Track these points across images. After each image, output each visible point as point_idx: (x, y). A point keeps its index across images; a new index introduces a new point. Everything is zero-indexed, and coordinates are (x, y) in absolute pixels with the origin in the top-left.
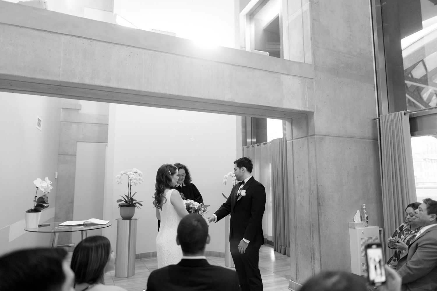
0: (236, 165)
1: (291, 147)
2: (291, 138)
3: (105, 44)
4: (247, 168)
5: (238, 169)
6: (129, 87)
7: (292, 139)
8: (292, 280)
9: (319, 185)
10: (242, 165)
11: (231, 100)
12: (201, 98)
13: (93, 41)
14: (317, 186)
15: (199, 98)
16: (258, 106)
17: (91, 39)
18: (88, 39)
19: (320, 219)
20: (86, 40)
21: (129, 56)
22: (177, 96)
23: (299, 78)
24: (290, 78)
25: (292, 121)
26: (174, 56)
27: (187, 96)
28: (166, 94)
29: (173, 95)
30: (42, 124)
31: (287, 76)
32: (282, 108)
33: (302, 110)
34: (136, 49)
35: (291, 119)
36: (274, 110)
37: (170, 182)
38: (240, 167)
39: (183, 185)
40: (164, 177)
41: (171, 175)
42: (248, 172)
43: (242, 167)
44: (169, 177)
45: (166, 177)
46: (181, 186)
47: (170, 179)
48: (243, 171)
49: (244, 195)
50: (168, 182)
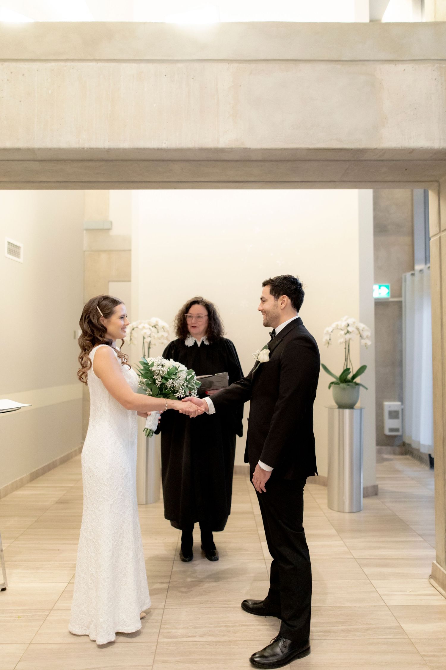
0: (268, 288)
1: (438, 253)
2: (437, 228)
4: (292, 301)
5: (271, 299)
7: (440, 231)
8: (439, 564)
10: (282, 292)
11: (235, 144)
12: (161, 150)
15: (158, 149)
16: (309, 150)
21: (8, 80)
22: (109, 151)
23: (434, 66)
24: (404, 70)
25: (439, 186)
26: (100, 64)
27: (129, 148)
28: (83, 148)
29: (99, 149)
30: (22, 251)
31: (396, 65)
32: (380, 149)
33: (441, 148)
34: (21, 65)
35: (437, 181)
36: (366, 160)
37: (100, 333)
38: (276, 295)
39: (204, 341)
40: (87, 321)
41: (104, 318)
42: (292, 306)
43: (281, 297)
44: (96, 322)
45: (90, 323)
46: (199, 344)
47: (101, 327)
48: (283, 304)
49: (265, 362)
50: (96, 332)
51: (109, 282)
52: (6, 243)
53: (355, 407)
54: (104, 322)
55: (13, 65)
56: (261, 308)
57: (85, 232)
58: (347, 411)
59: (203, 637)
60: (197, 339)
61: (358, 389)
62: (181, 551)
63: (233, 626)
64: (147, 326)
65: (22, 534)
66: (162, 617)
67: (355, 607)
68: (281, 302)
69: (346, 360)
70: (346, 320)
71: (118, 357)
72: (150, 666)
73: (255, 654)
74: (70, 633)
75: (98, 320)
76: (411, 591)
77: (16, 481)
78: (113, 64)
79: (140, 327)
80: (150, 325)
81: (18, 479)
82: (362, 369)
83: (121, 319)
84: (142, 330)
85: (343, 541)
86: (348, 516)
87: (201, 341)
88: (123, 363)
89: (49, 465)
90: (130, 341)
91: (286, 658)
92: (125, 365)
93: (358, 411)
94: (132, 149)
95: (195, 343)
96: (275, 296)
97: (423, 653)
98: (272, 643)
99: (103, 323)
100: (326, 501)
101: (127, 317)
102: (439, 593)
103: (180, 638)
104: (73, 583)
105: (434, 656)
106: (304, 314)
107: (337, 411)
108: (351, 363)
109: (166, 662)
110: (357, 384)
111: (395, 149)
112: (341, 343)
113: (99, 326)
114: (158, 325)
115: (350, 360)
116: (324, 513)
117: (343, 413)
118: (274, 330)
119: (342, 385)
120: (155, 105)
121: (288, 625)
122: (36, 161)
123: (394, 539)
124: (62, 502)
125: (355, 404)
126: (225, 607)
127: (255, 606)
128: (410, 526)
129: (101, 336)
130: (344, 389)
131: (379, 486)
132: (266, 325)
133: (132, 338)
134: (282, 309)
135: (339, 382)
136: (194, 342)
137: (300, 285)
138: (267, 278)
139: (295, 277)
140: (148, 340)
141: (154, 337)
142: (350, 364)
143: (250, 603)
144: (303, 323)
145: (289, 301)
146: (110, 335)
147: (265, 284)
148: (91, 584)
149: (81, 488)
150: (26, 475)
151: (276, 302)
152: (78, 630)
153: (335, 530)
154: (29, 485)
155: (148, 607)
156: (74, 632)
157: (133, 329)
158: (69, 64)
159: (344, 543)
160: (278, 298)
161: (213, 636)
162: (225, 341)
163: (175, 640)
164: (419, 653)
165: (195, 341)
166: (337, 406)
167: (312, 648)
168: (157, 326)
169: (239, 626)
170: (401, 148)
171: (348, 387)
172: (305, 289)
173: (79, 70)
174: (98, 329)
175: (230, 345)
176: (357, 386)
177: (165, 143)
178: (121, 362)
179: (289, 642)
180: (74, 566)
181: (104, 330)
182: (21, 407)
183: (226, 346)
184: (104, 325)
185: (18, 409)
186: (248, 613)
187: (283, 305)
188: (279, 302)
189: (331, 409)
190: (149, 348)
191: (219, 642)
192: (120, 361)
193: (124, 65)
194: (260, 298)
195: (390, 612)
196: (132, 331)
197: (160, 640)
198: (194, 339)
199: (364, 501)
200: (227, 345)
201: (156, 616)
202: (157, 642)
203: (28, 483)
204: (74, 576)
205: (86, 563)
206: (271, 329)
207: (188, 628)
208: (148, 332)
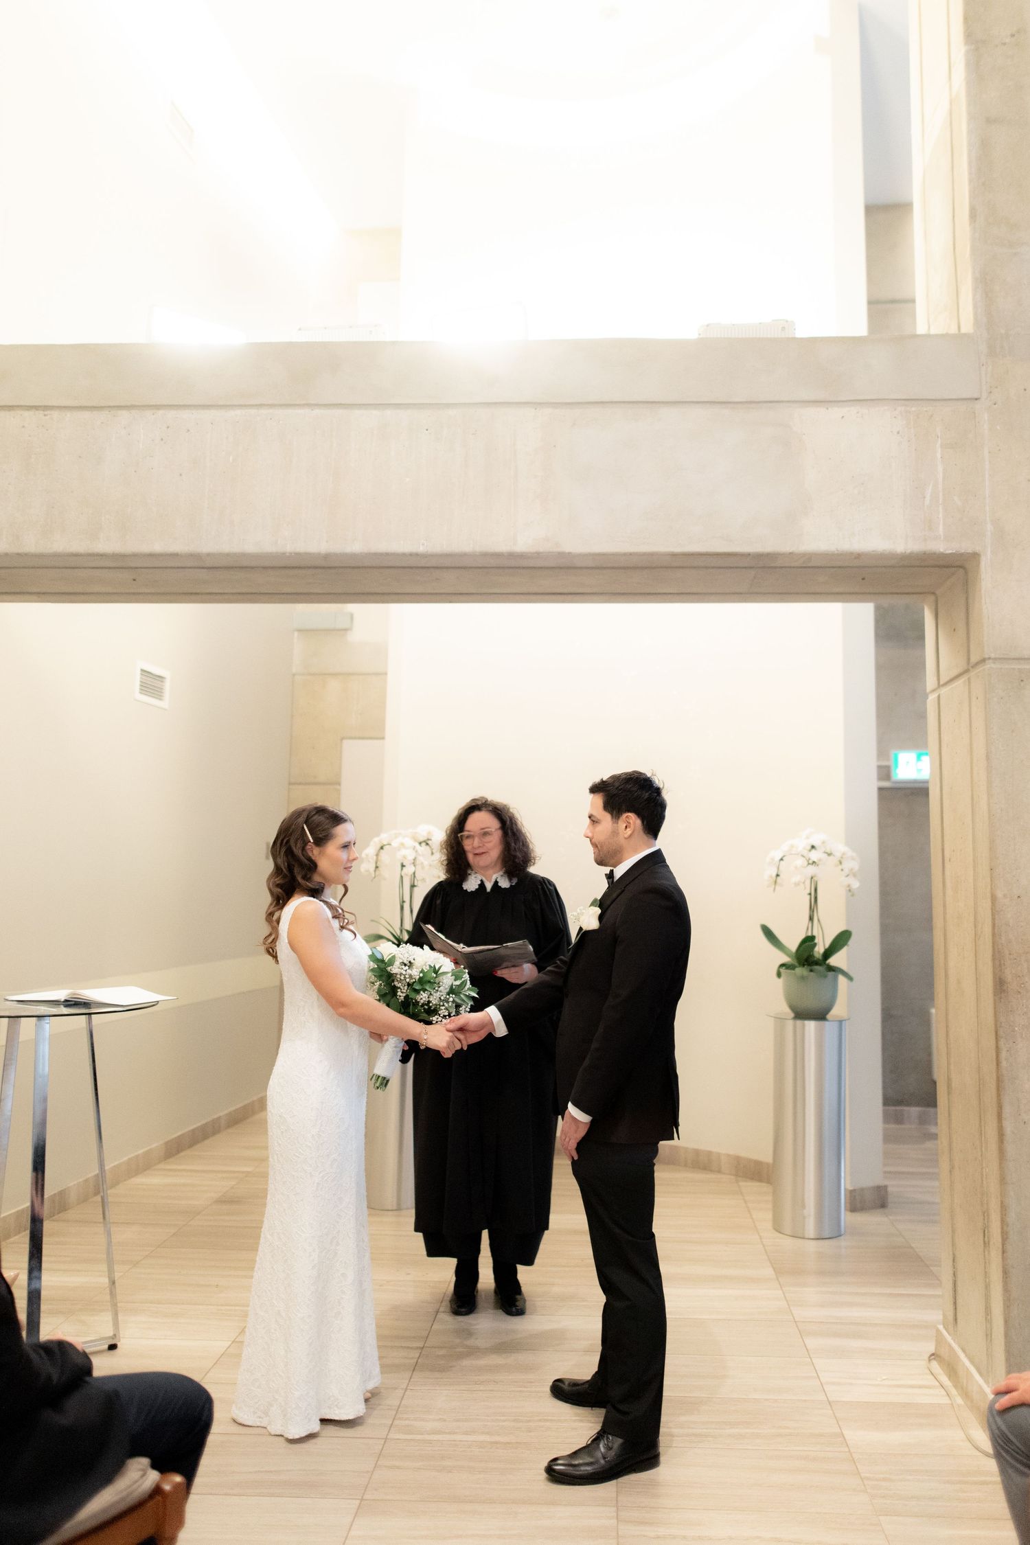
0: (599, 800)
1: (936, 725)
2: (936, 678)
3: (86, 415)
4: (643, 822)
5: (606, 818)
6: (158, 547)
8: (945, 1329)
9: (999, 894)
11: (542, 548)
12: (417, 555)
13: (53, 412)
14: (994, 899)
15: (411, 555)
16: (674, 555)
17: (46, 408)
18: (36, 408)
19: (1004, 1054)
20: (31, 413)
21: (162, 439)
22: (327, 556)
23: (895, 410)
24: (843, 417)
25: (936, 602)
26: (317, 412)
27: (361, 553)
28: (284, 554)
29: (310, 554)
30: (167, 686)
31: (827, 409)
32: (800, 554)
33: (908, 551)
34: (185, 414)
35: (933, 593)
36: (781, 567)
37: (303, 873)
38: (614, 812)
39: (498, 880)
40: (283, 850)
41: (314, 846)
42: (644, 832)
43: (625, 815)
44: (300, 851)
45: (289, 852)
46: (489, 886)
47: (306, 861)
48: (628, 829)
49: (590, 929)
50: (296, 870)
51: (342, 739)
52: (139, 672)
53: (828, 1017)
54: (314, 852)
55: (171, 414)
56: (590, 835)
57: (296, 634)
58: (811, 1025)
59: (470, 1435)
60: (486, 878)
61: (835, 980)
62: (453, 1296)
63: (529, 1421)
64: (410, 842)
65: (147, 1256)
66: (401, 1402)
67: (766, 1400)
68: (625, 825)
69: (811, 919)
70: (807, 838)
71: (333, 918)
72: (368, 1472)
73: (556, 1459)
74: (235, 1421)
75: (303, 849)
76: (884, 1379)
77: (137, 1156)
78: (338, 412)
79: (395, 844)
80: (415, 840)
81: (140, 1152)
82: (842, 940)
83: (342, 849)
84: (399, 850)
85: (782, 1290)
86: (812, 1246)
87: (493, 880)
88: (342, 928)
89: (203, 1128)
90: (375, 871)
91: (611, 1468)
92: (344, 931)
93: (836, 1025)
94: (366, 554)
95: (482, 885)
96: (612, 814)
97: (867, 1475)
98: (589, 1442)
99: (310, 854)
100: (769, 1216)
101: (354, 844)
102: (938, 1384)
103: (428, 1434)
104: (242, 1342)
105: (884, 1480)
106: (666, 841)
107: (790, 1024)
108: (821, 925)
109: (398, 1468)
110: (831, 969)
111: (827, 554)
112: (797, 884)
113: (302, 858)
114: (430, 840)
115: (819, 920)
116: (761, 1238)
117: (804, 1025)
118: (612, 871)
119: (800, 971)
120: (408, 479)
121: (618, 1411)
122: (203, 568)
123: (889, 1291)
124: (227, 1200)
125: (828, 1010)
126: (520, 1391)
127: (574, 1388)
128: (932, 1268)
129: (304, 878)
130: (803, 978)
131: (890, 1189)
132: (600, 862)
133: (379, 864)
134: (626, 838)
135: (797, 964)
136: (480, 882)
137: (658, 791)
138: (597, 779)
139: (649, 775)
140: (409, 870)
141: (422, 863)
142: (820, 929)
143: (567, 1383)
144: (665, 860)
145: (639, 822)
146: (321, 875)
147: (595, 789)
148: (275, 1330)
149: (265, 1176)
150: (156, 1144)
151: (616, 825)
152: (248, 1416)
153: (774, 1269)
154: (161, 1166)
155: (376, 1385)
156: (241, 1421)
157: (382, 848)
158: (264, 411)
159: (784, 1293)
160: (619, 817)
161: (488, 1433)
162: (540, 882)
163: (419, 1437)
164: (860, 1475)
165: (482, 881)
166: (792, 1015)
167: (662, 1459)
168: (429, 842)
169: (540, 1420)
170: (836, 552)
171: (812, 973)
172: (667, 795)
173: (281, 422)
174: (301, 865)
175: (549, 889)
176: (831, 974)
177: (423, 544)
178: (338, 926)
179: (619, 1441)
180: (246, 1315)
181: (311, 867)
182: (158, 1002)
183: (540, 890)
184: (313, 858)
185: (154, 1005)
186: (561, 1402)
187: (629, 831)
188: (622, 825)
189: (779, 1019)
190: (413, 886)
191: (496, 1443)
192: (336, 924)
193: (357, 412)
194: (587, 816)
195: (831, 1412)
196: (379, 851)
197: (391, 1436)
198: (480, 877)
199: (846, 1217)
200: (543, 888)
201: (392, 1400)
202: (386, 1439)
203: (160, 1162)
204: (243, 1331)
205: (269, 1291)
206: (607, 870)
207: (445, 1421)
208: (410, 855)
